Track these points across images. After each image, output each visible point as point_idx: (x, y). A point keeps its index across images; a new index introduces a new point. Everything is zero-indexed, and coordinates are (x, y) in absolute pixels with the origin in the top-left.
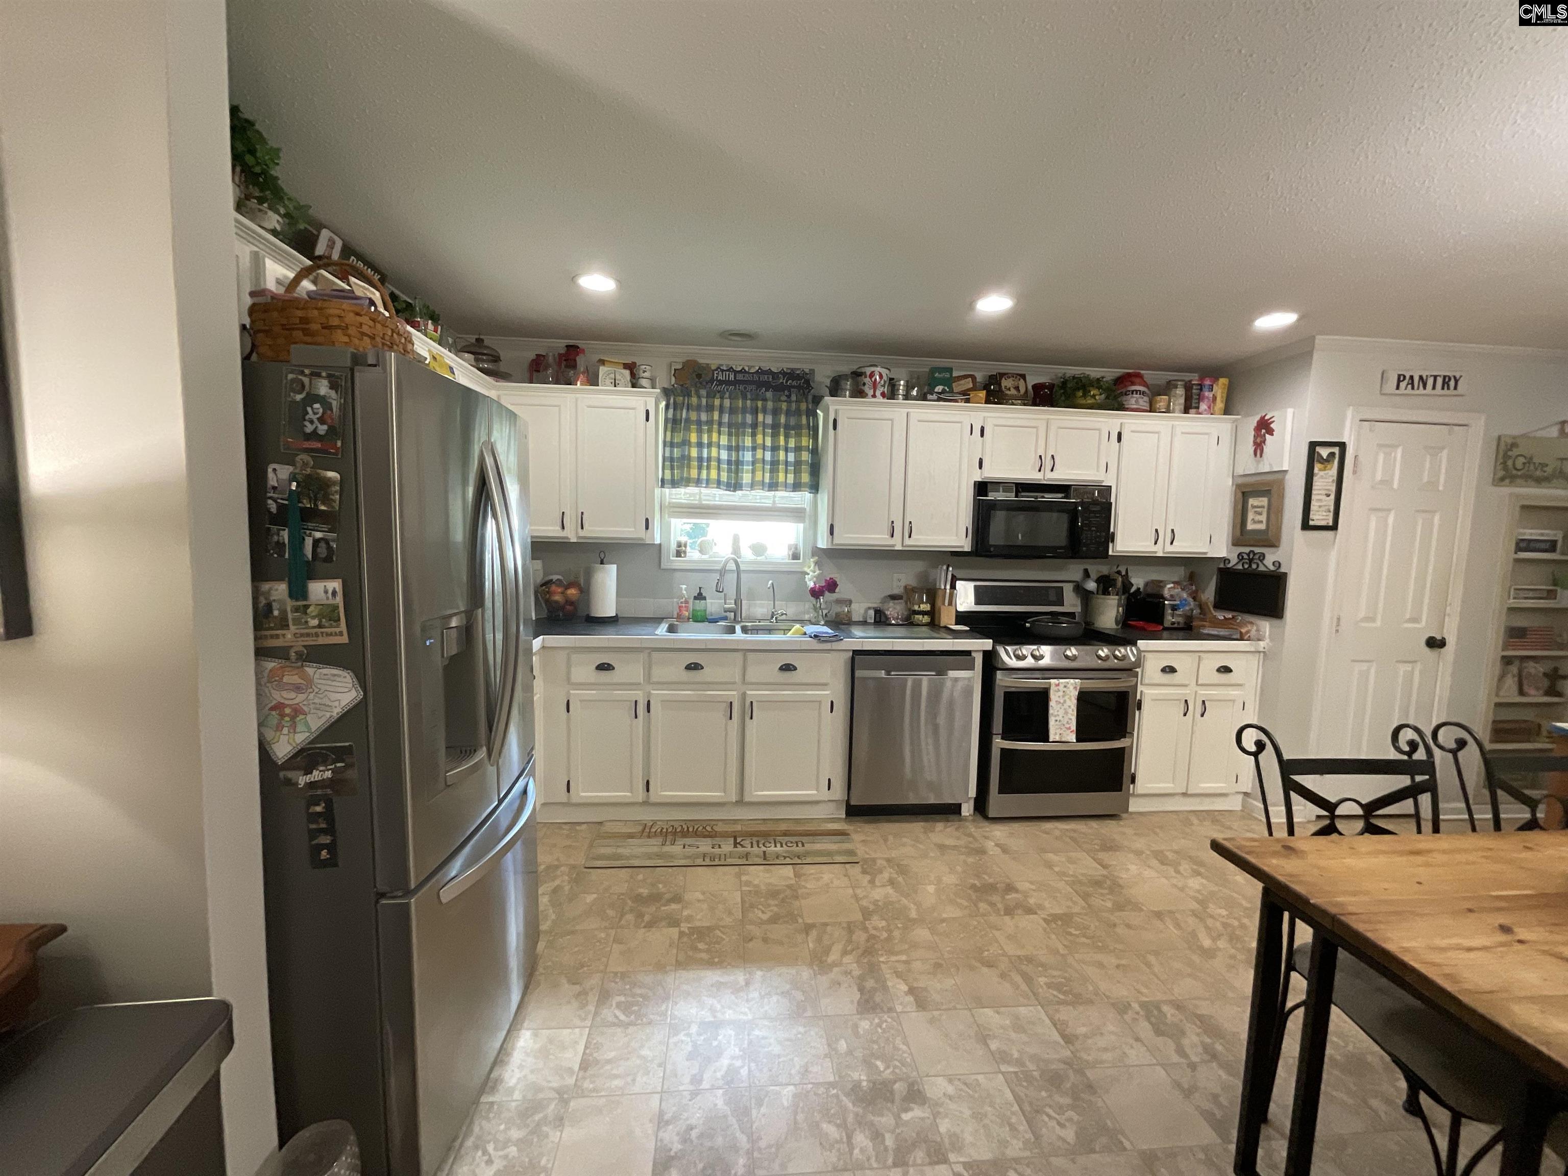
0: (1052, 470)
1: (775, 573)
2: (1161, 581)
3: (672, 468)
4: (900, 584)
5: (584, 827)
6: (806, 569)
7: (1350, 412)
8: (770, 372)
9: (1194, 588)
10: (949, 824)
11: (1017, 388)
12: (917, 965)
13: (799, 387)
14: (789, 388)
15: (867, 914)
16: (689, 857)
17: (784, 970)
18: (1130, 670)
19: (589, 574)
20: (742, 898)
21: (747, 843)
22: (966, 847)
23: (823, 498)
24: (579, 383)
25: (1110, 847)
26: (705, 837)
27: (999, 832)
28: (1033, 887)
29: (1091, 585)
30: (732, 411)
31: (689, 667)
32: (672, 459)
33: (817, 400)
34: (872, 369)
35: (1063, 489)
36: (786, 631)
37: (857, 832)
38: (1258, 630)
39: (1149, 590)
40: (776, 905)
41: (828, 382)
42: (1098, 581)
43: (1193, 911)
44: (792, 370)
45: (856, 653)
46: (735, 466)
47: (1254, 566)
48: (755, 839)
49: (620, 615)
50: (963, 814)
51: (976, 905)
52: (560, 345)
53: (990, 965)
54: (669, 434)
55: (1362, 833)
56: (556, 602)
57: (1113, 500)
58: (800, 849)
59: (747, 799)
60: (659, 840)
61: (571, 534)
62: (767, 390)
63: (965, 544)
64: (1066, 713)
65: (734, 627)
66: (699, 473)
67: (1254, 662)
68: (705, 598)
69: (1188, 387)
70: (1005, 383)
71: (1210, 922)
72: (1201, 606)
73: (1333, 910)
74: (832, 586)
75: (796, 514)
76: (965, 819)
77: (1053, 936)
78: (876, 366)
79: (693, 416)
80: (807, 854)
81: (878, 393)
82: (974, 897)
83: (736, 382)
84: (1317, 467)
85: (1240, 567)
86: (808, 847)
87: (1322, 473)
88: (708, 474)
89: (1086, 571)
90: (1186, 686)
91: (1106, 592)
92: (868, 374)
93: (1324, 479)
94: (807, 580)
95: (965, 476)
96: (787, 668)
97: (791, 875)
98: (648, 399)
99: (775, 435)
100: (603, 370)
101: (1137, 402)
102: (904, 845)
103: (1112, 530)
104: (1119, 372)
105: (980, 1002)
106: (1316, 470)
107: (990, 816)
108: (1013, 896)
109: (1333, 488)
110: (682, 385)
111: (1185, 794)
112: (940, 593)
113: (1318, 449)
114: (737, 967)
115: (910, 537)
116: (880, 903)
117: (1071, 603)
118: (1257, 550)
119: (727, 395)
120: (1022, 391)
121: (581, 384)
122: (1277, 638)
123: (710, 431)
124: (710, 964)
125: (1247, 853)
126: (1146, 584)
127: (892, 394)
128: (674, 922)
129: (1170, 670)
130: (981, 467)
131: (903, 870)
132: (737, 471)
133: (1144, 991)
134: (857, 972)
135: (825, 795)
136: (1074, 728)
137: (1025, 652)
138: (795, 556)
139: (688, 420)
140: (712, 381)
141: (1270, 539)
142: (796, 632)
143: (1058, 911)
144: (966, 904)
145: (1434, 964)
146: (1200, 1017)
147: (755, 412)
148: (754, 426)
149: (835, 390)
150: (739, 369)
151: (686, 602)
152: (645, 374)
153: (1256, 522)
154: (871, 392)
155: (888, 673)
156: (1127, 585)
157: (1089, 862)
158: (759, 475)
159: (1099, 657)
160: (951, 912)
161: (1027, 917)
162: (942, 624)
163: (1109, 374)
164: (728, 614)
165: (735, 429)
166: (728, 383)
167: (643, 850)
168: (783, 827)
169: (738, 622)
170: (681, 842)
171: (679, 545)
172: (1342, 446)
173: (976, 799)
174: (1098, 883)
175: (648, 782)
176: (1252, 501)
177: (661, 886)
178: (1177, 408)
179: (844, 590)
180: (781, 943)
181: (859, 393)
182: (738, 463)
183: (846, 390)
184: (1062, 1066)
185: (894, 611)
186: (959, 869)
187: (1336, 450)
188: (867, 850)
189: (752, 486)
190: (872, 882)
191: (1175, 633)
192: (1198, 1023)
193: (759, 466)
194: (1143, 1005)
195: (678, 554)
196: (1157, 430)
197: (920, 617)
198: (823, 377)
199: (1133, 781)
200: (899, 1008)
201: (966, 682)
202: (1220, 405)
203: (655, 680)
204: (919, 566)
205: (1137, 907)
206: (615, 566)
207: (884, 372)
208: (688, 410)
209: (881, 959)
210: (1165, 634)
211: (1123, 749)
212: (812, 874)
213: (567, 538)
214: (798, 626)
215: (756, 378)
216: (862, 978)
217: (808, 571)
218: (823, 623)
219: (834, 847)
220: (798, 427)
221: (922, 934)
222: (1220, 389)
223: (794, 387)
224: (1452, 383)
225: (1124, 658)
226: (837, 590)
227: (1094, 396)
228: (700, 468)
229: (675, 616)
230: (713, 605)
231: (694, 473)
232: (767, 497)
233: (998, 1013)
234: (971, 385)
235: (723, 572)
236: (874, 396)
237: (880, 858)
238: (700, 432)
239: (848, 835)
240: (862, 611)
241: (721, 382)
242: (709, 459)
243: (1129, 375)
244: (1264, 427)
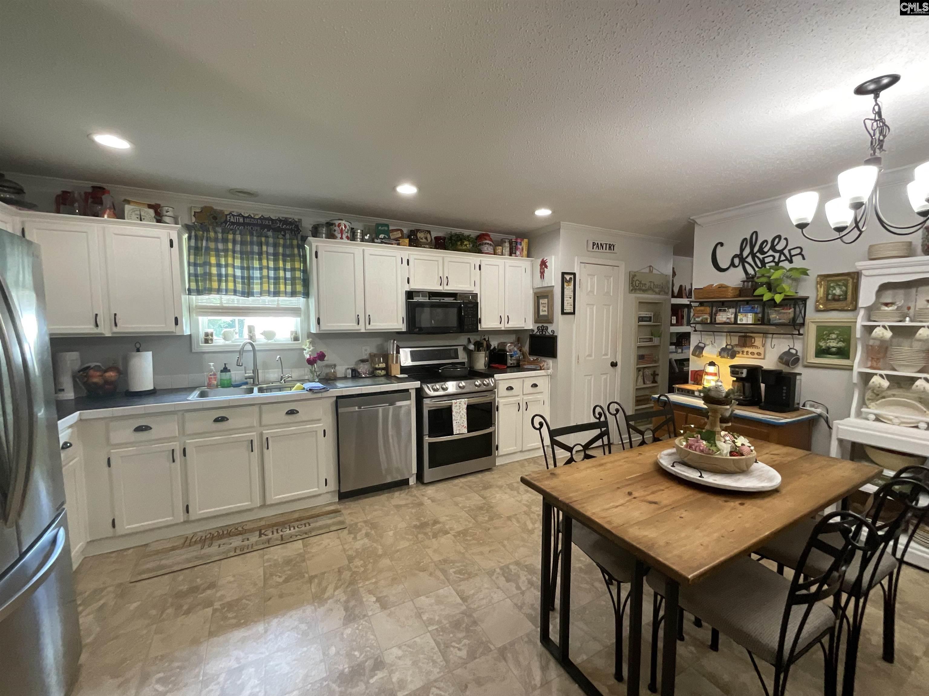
0: (447, 285)
1: (283, 350)
2: (505, 343)
3: (197, 281)
4: (367, 352)
5: (130, 551)
6: (304, 347)
7: (576, 258)
8: (270, 219)
9: (520, 345)
10: (402, 492)
11: (426, 238)
12: (382, 583)
13: (291, 230)
14: (284, 230)
15: (351, 559)
16: (224, 553)
17: (293, 612)
18: (491, 391)
19: (126, 360)
20: (264, 571)
21: (269, 533)
22: (412, 504)
23: (312, 301)
24: (106, 216)
25: (488, 486)
26: (237, 535)
27: (430, 491)
28: (448, 518)
29: (472, 347)
30: (243, 243)
31: (217, 420)
32: (196, 275)
33: (304, 239)
34: (340, 222)
35: (453, 295)
36: (291, 388)
37: (346, 509)
38: (547, 365)
39: (500, 348)
40: (289, 570)
41: (310, 227)
42: (474, 344)
43: (524, 512)
44: (286, 218)
45: (338, 397)
46: (248, 280)
47: (544, 333)
48: (275, 528)
49: (158, 388)
50: (410, 484)
51: (417, 537)
52: (87, 186)
53: (424, 570)
54: (192, 257)
55: (583, 460)
56: (95, 384)
57: (479, 301)
58: (308, 527)
59: (268, 502)
60: (199, 546)
61: (106, 330)
62: (269, 231)
63: (403, 327)
64: (461, 417)
65: (253, 389)
66: (219, 285)
67: (547, 379)
68: (229, 371)
69: (511, 243)
70: (419, 235)
71: (532, 515)
72: (523, 354)
73: (567, 501)
74: (321, 356)
75: (295, 311)
76: (412, 487)
77: (458, 544)
78: (342, 220)
79: (212, 245)
80: (314, 529)
81: (344, 236)
82: (416, 532)
83: (244, 224)
84: (565, 284)
85: (538, 334)
86: (312, 525)
87: (567, 287)
88: (227, 286)
89: (469, 339)
90: (518, 395)
91: (479, 350)
92: (337, 224)
93: (568, 290)
94: (304, 354)
95: (399, 286)
96: (292, 412)
97: (301, 546)
98: (171, 232)
99: (276, 260)
100: (127, 208)
101: (487, 249)
102: (376, 510)
103: (479, 317)
104: (478, 233)
105: (418, 594)
106: (565, 286)
107: (425, 482)
108: (438, 526)
109: (572, 294)
110: (201, 224)
111: (521, 451)
112: (390, 356)
113: (565, 276)
114: (259, 621)
115: (369, 324)
116: (360, 550)
117: (462, 357)
118: (545, 325)
119: (238, 232)
120: (429, 240)
121: (108, 217)
122: (555, 368)
123: (226, 256)
124: (238, 626)
125: (535, 481)
126: (499, 345)
127: (353, 238)
128: (209, 603)
129: (510, 388)
130: (408, 283)
131: (374, 526)
132: (249, 284)
133: (502, 561)
134: (343, 598)
135: (324, 489)
136: (466, 425)
137: (438, 387)
138: (296, 339)
139: (208, 249)
140: (226, 222)
141: (549, 320)
142: (298, 388)
143: (461, 529)
144: (410, 537)
145: (604, 518)
146: (526, 566)
147: (260, 244)
148: (260, 254)
149: (316, 233)
150: (246, 215)
151: (215, 374)
152: (168, 212)
153: (543, 312)
154: (339, 236)
155: (360, 408)
156: (489, 346)
157: (477, 497)
158: (265, 286)
159: (476, 386)
160: (403, 544)
161: (445, 536)
162: (393, 375)
163: (473, 233)
164: (248, 380)
165: (246, 255)
166: (238, 224)
167: (184, 557)
168: (296, 516)
169: (257, 385)
170: (216, 543)
171: (207, 335)
172: (574, 274)
173: (417, 474)
174: (481, 508)
175: (187, 506)
176: (541, 301)
177: (198, 580)
178: (506, 253)
179: (330, 358)
180: (293, 594)
181: (331, 236)
182: (250, 278)
183: (323, 233)
184: (461, 615)
185: (363, 369)
186: (408, 517)
187: (572, 276)
188: (352, 518)
189: (261, 293)
190: (355, 538)
191: (513, 369)
192: (526, 569)
193: (265, 280)
194: (501, 569)
195: (206, 341)
196: (497, 264)
197: (380, 371)
198: (307, 223)
199: (497, 449)
200: (370, 613)
201: (407, 407)
202: (525, 252)
203: (188, 433)
204: (378, 341)
205: (499, 516)
206: (151, 353)
207: (347, 224)
208: (207, 241)
209: (360, 585)
210: (508, 370)
211: (490, 434)
212: (315, 543)
213: (101, 334)
214: (298, 384)
215: (259, 222)
216: (347, 602)
217: (305, 348)
218: (317, 380)
219: (329, 522)
220: (292, 256)
221: (385, 562)
222: (524, 243)
223: (288, 229)
224: (612, 247)
225: (488, 384)
226: (326, 359)
227: (466, 245)
228: (220, 281)
229: (206, 384)
230: (236, 375)
231: (215, 285)
232: (274, 301)
233: (427, 597)
234: (400, 235)
235: (241, 352)
236: (342, 238)
237: (361, 522)
238: (218, 256)
239: (340, 511)
240: (344, 371)
241: (233, 223)
242: (227, 275)
243: (483, 235)
244: (544, 264)
